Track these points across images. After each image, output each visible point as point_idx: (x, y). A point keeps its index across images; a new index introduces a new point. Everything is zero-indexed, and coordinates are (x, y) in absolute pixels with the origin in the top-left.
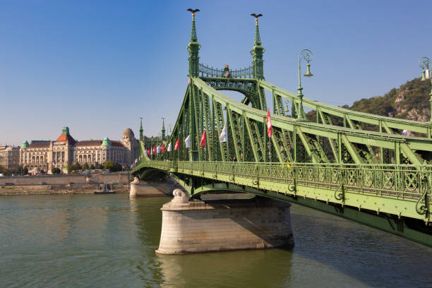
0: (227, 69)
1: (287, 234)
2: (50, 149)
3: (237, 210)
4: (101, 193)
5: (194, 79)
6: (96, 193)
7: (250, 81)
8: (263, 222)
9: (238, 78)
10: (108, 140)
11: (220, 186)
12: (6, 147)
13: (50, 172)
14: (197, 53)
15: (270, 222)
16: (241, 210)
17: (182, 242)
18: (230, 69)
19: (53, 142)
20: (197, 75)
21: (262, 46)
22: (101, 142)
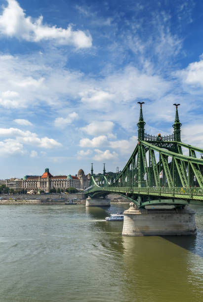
0: (160, 136)
1: (193, 229)
2: (39, 180)
3: (165, 215)
4: (69, 204)
6: (66, 204)
7: (172, 143)
8: (180, 222)
9: (166, 141)
10: (70, 176)
12: (15, 179)
13: (39, 193)
14: (143, 127)
15: (184, 222)
16: (168, 215)
17: (135, 231)
18: (161, 136)
19: (41, 177)
20: (143, 140)
21: (180, 122)
22: (67, 177)
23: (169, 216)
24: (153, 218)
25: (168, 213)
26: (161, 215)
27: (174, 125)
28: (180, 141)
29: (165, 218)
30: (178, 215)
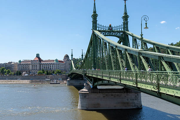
0: (110, 26)
3: (114, 94)
5: (95, 31)
7: (122, 32)
11: (105, 82)
23: (118, 95)
24: (104, 97)
25: (117, 92)
26: (110, 93)
27: (123, 17)
28: (128, 31)
29: (114, 97)
30: (125, 94)
